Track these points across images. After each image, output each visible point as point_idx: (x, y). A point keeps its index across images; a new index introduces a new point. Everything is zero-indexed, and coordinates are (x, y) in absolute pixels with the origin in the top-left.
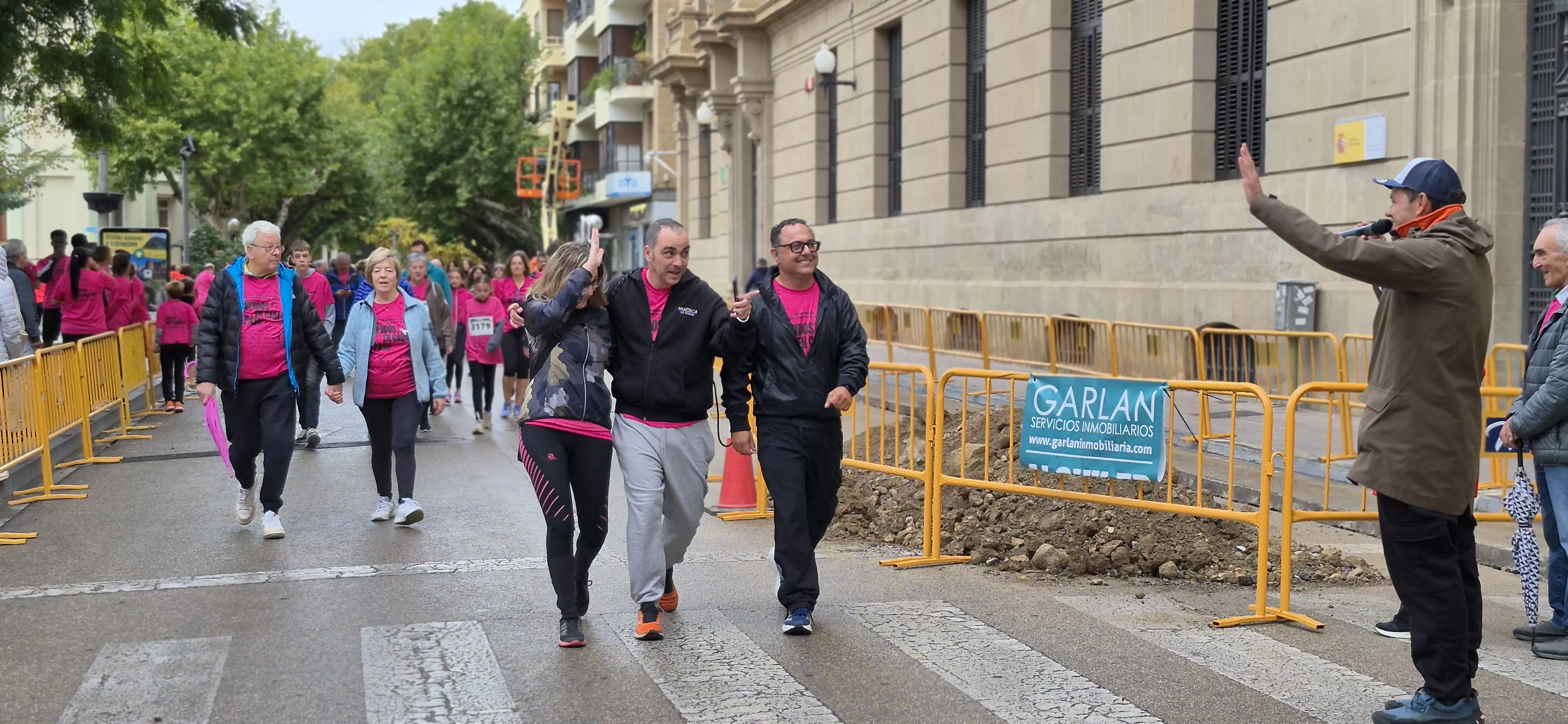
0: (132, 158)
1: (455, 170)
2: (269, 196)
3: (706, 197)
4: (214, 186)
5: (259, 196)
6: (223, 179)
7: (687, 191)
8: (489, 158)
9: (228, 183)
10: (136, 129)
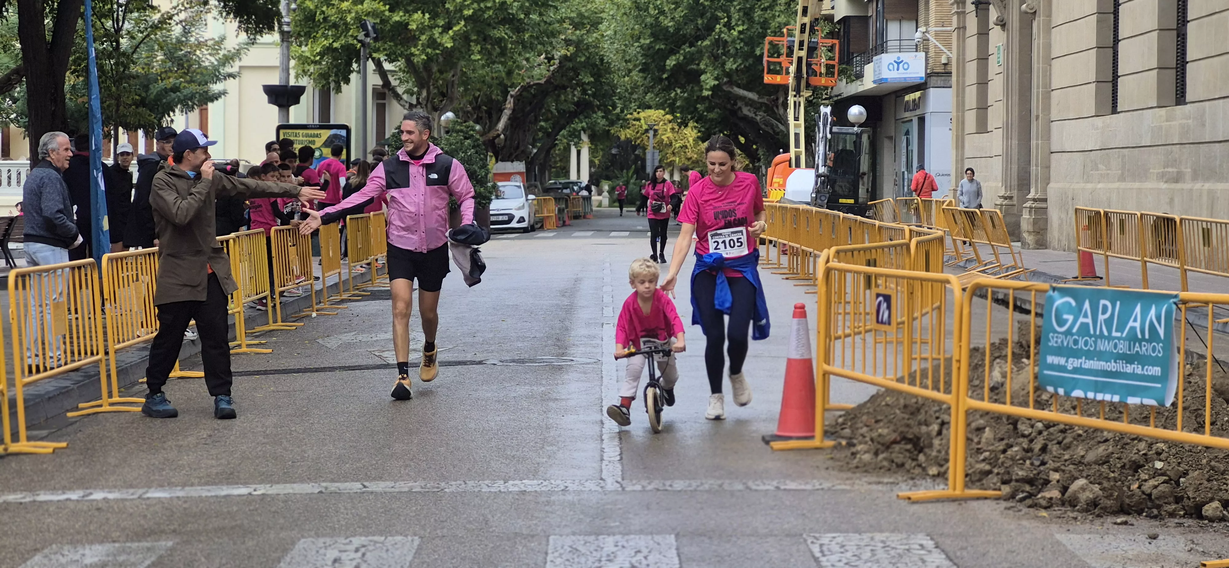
0: (335, 45)
1: (700, 52)
2: (490, 86)
3: (983, 83)
4: (425, 75)
5: (478, 86)
6: (435, 69)
7: (964, 76)
8: (738, 38)
9: (441, 72)
10: (340, 11)
